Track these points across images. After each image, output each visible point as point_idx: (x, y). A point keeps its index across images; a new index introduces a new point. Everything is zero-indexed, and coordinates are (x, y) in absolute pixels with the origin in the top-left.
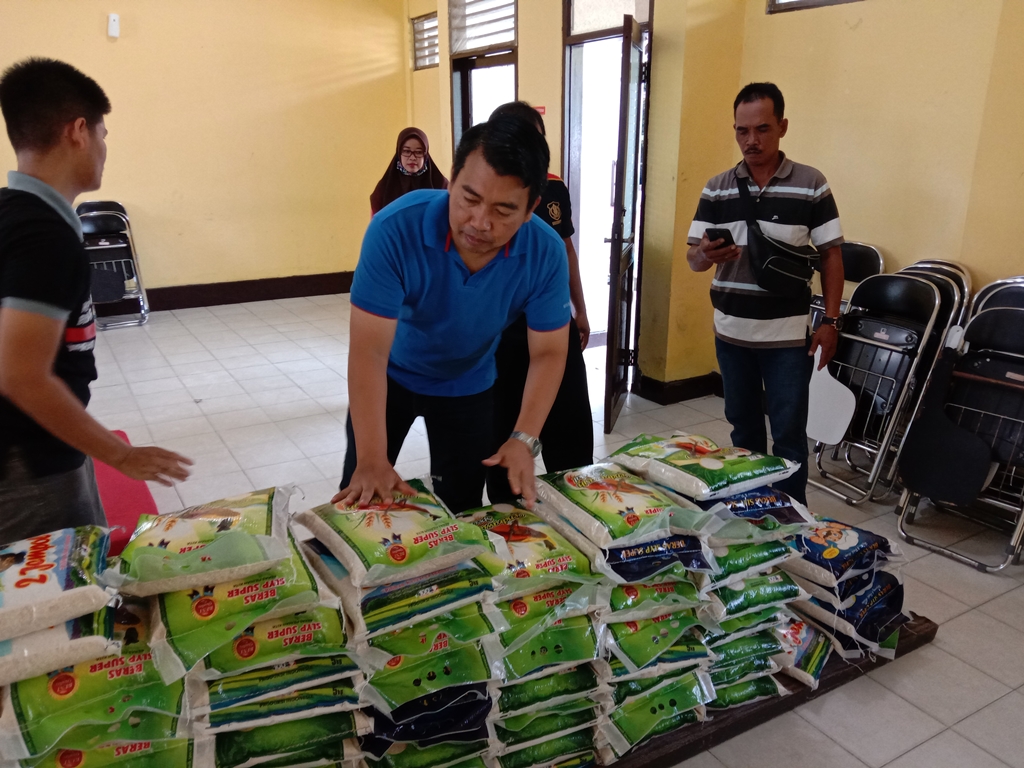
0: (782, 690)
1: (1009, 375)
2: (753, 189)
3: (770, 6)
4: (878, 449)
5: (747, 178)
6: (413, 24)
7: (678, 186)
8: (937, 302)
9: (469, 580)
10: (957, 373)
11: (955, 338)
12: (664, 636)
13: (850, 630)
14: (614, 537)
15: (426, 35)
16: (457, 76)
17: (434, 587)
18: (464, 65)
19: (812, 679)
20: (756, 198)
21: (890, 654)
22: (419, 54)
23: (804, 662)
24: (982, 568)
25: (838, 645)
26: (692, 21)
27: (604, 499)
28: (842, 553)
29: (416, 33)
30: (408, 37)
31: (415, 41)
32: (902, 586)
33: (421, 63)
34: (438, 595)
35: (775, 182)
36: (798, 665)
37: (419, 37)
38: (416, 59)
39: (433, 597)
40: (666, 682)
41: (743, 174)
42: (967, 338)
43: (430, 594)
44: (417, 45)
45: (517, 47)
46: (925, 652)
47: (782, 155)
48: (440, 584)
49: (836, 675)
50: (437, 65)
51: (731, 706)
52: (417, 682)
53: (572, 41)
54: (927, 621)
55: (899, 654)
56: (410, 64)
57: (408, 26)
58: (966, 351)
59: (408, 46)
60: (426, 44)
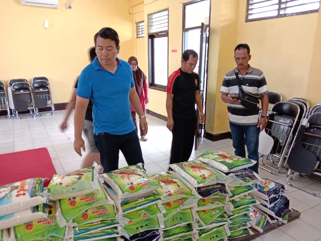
0: (251, 233)
2: (240, 76)
3: (246, 20)
5: (238, 73)
6: (137, 24)
7: (218, 74)
8: (299, 111)
9: (154, 196)
10: (306, 133)
11: (305, 122)
12: (214, 215)
13: (273, 214)
14: (199, 184)
15: (141, 28)
16: (150, 40)
17: (143, 199)
18: (152, 37)
19: (261, 229)
20: (241, 79)
21: (285, 222)
22: (138, 33)
23: (258, 224)
24: (315, 195)
25: (269, 219)
26: (222, 24)
27: (195, 172)
28: (270, 189)
29: (137, 27)
30: (135, 28)
31: (137, 29)
32: (289, 200)
33: (139, 36)
34: (144, 201)
35: (247, 74)
36: (256, 225)
37: (138, 28)
38: (137, 35)
39: (143, 202)
40: (215, 230)
41: (237, 71)
42: (309, 122)
43: (142, 201)
44: (138, 31)
45: (168, 32)
46: (296, 221)
47: (249, 66)
48: (145, 198)
49: (269, 228)
50: (144, 37)
51: (235, 238)
52: (137, 228)
53: (185, 30)
54: (297, 211)
55: (289, 221)
56: (136, 36)
57: (135, 25)
58: (308, 126)
59: (135, 31)
60: (140, 30)
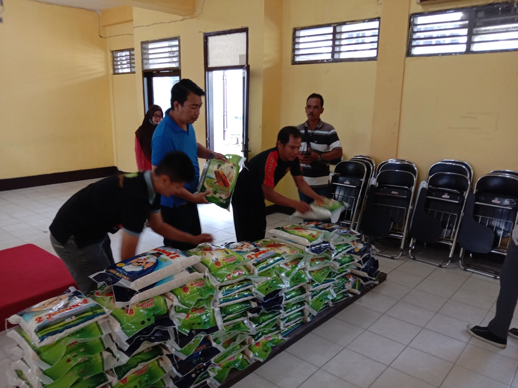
0: (350, 295)
1: (393, 192)
2: (309, 131)
4: (351, 223)
5: (307, 127)
6: (113, 53)
7: (262, 130)
8: (366, 170)
10: (376, 193)
11: (373, 181)
12: (323, 274)
13: (366, 275)
14: (311, 242)
15: (119, 59)
16: (145, 79)
18: (149, 75)
19: (358, 291)
20: (310, 134)
21: (377, 282)
22: (116, 67)
23: (354, 287)
24: (392, 258)
25: (362, 281)
28: (360, 250)
29: (114, 58)
30: (110, 59)
31: (114, 61)
32: (377, 260)
33: (117, 71)
35: (317, 129)
36: (352, 288)
37: (115, 59)
38: (114, 69)
40: (323, 292)
41: (306, 126)
42: (377, 181)
44: (115, 63)
45: (180, 70)
46: (384, 283)
47: (320, 119)
49: (365, 290)
51: (338, 302)
52: (267, 289)
53: (208, 69)
54: (383, 273)
55: (380, 283)
56: (112, 71)
57: (110, 54)
58: (377, 186)
59: (110, 63)
60: (119, 63)
